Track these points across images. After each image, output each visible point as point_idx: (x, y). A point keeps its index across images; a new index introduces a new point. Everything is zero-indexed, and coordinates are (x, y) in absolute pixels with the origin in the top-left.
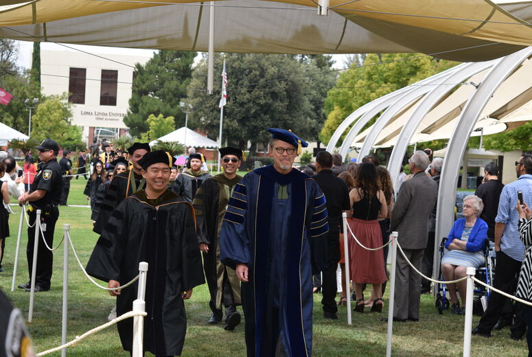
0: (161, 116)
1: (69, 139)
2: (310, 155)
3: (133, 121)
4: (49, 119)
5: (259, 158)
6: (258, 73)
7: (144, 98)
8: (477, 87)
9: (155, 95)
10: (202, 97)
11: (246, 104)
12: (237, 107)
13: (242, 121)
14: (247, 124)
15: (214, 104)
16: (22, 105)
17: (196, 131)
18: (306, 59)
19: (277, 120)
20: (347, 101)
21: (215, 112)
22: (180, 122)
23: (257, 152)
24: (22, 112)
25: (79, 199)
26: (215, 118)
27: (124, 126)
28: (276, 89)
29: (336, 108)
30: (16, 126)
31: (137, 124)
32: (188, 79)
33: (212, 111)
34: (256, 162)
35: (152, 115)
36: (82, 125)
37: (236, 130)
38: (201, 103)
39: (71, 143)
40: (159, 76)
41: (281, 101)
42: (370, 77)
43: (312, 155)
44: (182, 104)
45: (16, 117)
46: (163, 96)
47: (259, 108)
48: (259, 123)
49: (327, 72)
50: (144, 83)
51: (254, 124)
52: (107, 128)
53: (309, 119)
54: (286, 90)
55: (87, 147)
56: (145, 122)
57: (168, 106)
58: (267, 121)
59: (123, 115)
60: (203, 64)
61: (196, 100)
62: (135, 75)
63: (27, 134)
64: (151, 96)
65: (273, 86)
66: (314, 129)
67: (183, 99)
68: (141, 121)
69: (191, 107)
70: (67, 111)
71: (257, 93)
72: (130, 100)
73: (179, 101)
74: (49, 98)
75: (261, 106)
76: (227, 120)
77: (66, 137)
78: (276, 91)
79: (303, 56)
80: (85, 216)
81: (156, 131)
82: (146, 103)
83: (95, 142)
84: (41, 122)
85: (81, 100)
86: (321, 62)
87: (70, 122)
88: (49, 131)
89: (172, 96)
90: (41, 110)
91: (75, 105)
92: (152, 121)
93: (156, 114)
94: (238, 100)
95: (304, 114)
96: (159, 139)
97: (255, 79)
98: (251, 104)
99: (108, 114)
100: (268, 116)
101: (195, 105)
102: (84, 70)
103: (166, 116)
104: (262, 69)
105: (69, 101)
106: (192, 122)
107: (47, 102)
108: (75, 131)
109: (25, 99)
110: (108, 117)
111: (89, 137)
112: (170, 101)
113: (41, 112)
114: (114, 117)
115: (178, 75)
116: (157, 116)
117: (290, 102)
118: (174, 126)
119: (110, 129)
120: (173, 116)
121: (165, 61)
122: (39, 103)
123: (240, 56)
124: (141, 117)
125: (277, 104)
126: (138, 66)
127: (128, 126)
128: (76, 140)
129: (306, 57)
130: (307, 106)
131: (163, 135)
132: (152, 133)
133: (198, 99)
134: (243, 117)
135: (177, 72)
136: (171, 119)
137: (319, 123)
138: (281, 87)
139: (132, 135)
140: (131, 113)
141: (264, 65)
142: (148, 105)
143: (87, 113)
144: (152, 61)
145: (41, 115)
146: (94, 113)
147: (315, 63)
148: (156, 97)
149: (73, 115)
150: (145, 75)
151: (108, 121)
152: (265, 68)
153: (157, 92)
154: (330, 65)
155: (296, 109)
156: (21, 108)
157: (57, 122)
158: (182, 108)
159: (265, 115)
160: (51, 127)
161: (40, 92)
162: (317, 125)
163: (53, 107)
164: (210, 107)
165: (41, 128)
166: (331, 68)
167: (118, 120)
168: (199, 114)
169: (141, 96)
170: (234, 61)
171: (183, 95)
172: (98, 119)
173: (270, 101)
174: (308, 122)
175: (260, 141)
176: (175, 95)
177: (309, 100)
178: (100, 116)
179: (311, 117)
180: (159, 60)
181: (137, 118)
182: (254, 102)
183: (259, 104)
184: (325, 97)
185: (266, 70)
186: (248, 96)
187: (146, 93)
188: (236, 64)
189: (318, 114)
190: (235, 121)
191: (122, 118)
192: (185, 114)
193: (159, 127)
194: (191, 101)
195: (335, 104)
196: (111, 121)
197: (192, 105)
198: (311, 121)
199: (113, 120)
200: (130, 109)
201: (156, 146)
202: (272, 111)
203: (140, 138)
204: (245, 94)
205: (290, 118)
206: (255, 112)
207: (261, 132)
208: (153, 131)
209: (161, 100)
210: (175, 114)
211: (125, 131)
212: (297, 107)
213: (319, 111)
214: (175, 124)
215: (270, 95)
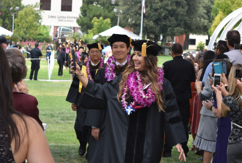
0: (101, 18)
1: (40, 34)
2: (204, 44)
3: (83, 22)
4: (26, 21)
5: (168, 46)
7: (90, 6)
9: (98, 4)
10: (129, 5)
11: (158, 9)
12: (153, 12)
13: (156, 21)
14: (160, 23)
15: (137, 10)
16: (7, 12)
17: (125, 29)
19: (179, 21)
20: (227, 8)
21: (138, 16)
22: (114, 22)
23: (167, 42)
24: (8, 16)
25: (43, 75)
26: (137, 20)
27: (76, 25)
29: (220, 12)
30: (5, 26)
31: (86, 24)
33: (136, 15)
34: (166, 50)
35: (96, 18)
36: (49, 25)
37: (151, 28)
38: (128, 9)
39: (41, 37)
41: (183, 7)
43: (205, 45)
44: (115, 10)
45: (4, 20)
46: (103, 5)
47: (167, 12)
48: (168, 23)
51: (164, 23)
52: (66, 27)
53: (202, 19)
55: (52, 40)
56: (91, 23)
57: (107, 11)
58: (172, 21)
59: (77, 17)
61: (125, 7)
63: (12, 32)
64: (95, 5)
66: (206, 26)
67: (116, 7)
68: (88, 22)
70: (38, 15)
71: (166, 2)
72: (81, 8)
73: (114, 8)
74: (27, 7)
75: (169, 11)
76: (146, 21)
77: (38, 33)
80: (45, 87)
81: (98, 29)
82: (92, 10)
83: (56, 36)
84: (21, 23)
85: (48, 8)
87: (40, 23)
88: (27, 29)
89: (109, 5)
90: (21, 15)
91: (44, 11)
92: (96, 22)
93: (98, 17)
94: (153, 7)
95: (199, 16)
96: (100, 34)
98: (162, 10)
99: (66, 17)
100: (174, 18)
101: (124, 11)
103: (105, 18)
105: (40, 9)
106: (123, 22)
107: (24, 9)
108: (45, 29)
109: (10, 7)
110: (67, 19)
111: (54, 33)
112: (108, 8)
113: (21, 16)
114: (70, 19)
116: (98, 19)
117: (189, 9)
118: (111, 25)
119: (68, 27)
120: (109, 18)
122: (19, 10)
124: (88, 19)
127: (80, 25)
128: (45, 35)
130: (202, 11)
131: (103, 31)
132: (95, 30)
134: (157, 19)
136: (108, 20)
137: (209, 22)
139: (83, 31)
140: (82, 16)
142: (93, 11)
143: (52, 17)
145: (21, 19)
146: (57, 17)
148: (98, 6)
149: (43, 18)
151: (66, 22)
153: (99, 2)
155: (192, 12)
156: (7, 14)
157: (31, 23)
158: (115, 12)
159: (171, 17)
160: (27, 26)
161: (21, 3)
162: (208, 23)
163: (29, 13)
164: (134, 12)
165: (21, 27)
167: (73, 21)
168: (127, 17)
169: (88, 4)
172: (59, 20)
173: (175, 8)
174: (202, 22)
175: (168, 35)
177: (203, 7)
178: (61, 19)
179: (204, 18)
181: (86, 20)
182: (164, 8)
183: (167, 10)
184: (213, 4)
186: (160, 4)
187: (92, 3)
189: (209, 16)
190: (151, 21)
191: (75, 20)
192: (117, 17)
193: (100, 26)
194: (121, 8)
195: (220, 9)
196: (69, 22)
197: (122, 11)
198: (204, 21)
199: (70, 21)
200: (81, 13)
201: (97, 39)
202: (176, 14)
203: (87, 33)
204: (158, 3)
205: (189, 19)
206: (165, 15)
207: (169, 29)
208: (96, 29)
209: (102, 8)
210: (111, 17)
211: (78, 28)
212: (194, 11)
213: (209, 14)
214: (111, 24)
215: (175, 3)
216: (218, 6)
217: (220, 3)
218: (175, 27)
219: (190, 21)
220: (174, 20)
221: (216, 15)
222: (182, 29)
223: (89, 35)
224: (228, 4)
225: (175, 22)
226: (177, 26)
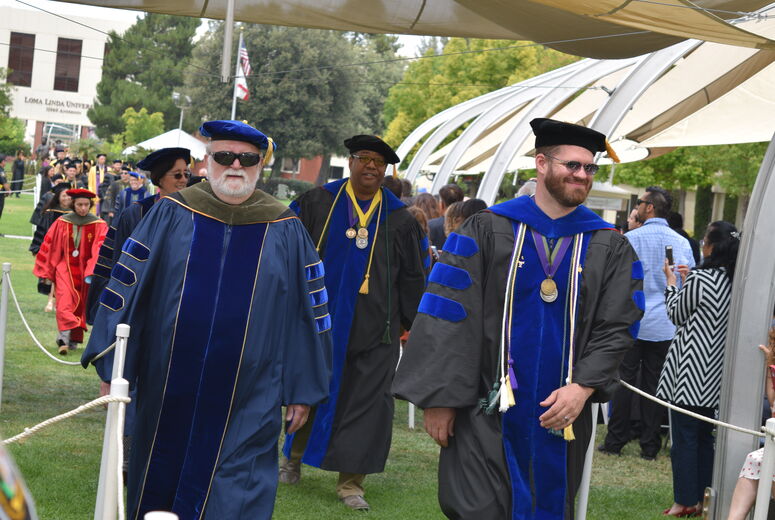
0: (144, 110)
1: (6, 138)
3: (101, 115)
5: (285, 180)
6: (289, 55)
7: (120, 83)
8: (610, 94)
9: (137, 79)
10: (206, 86)
11: (269, 100)
12: (256, 104)
15: (223, 97)
17: (195, 136)
18: (361, 39)
19: (313, 126)
20: (415, 105)
21: (224, 110)
22: (171, 120)
23: (282, 170)
25: (18, 227)
27: (88, 123)
28: (314, 81)
29: (400, 114)
31: (108, 121)
32: (185, 59)
33: (219, 108)
34: (280, 186)
35: (131, 109)
36: (26, 117)
38: (204, 95)
39: (7, 143)
40: (143, 52)
41: (322, 98)
42: (454, 72)
44: (176, 95)
46: (147, 82)
47: (287, 107)
48: (288, 130)
49: (391, 61)
50: (120, 60)
51: (279, 129)
52: (62, 125)
53: (360, 126)
54: (330, 83)
55: (32, 151)
56: (120, 119)
57: (155, 97)
58: (298, 126)
59: (88, 106)
60: (209, 38)
61: (197, 90)
62: (108, 48)
64: (130, 80)
65: (310, 76)
67: (177, 88)
68: (113, 116)
69: (190, 100)
70: (4, 96)
71: (287, 85)
72: (100, 87)
73: (172, 90)
75: (292, 104)
77: (2, 135)
78: (314, 84)
79: (356, 35)
81: (135, 133)
82: (122, 92)
83: (44, 144)
85: (26, 82)
86: (383, 45)
87: (8, 113)
89: (161, 83)
91: (16, 87)
92: (131, 117)
93: (137, 107)
94: (258, 94)
95: (354, 120)
96: (141, 144)
97: (285, 65)
98: (277, 101)
99: (65, 104)
100: (301, 120)
101: (194, 97)
102: (31, 38)
103: (151, 110)
104: (296, 49)
105: (8, 82)
106: (190, 121)
108: (15, 127)
110: (66, 108)
111: (36, 137)
112: (158, 89)
114: (73, 109)
115: (171, 52)
116: (137, 111)
117: (334, 101)
118: (163, 126)
119: (66, 126)
120: (161, 111)
121: (153, 30)
123: (264, 30)
124: (114, 110)
125: (315, 103)
126: (113, 35)
127: (94, 122)
128: (15, 140)
129: (361, 36)
130: (360, 108)
131: (146, 139)
132: (129, 134)
133: (200, 88)
134: (265, 120)
135: (170, 48)
136: (159, 116)
138: (321, 78)
139: (100, 136)
140: (100, 104)
141: (298, 45)
142: (125, 94)
143: (34, 101)
144: (134, 30)
146: (44, 102)
147: (375, 46)
148: (137, 83)
149: (13, 102)
150: (124, 50)
151: (65, 114)
152: (300, 49)
153: (140, 76)
154: (396, 49)
155: (342, 111)
158: (176, 100)
159: (296, 118)
164: (217, 101)
166: (397, 55)
167: (79, 113)
168: (200, 111)
169: (116, 79)
170: (256, 36)
171: (178, 82)
172: (49, 110)
173: (306, 98)
175: (287, 156)
176: (165, 82)
177: (363, 99)
178: (53, 106)
179: (364, 124)
180: (144, 28)
181: (108, 112)
182: (281, 98)
183: (288, 101)
184: (386, 95)
185: (302, 52)
186: (272, 88)
187: (123, 76)
188: (257, 41)
189: (374, 121)
191: (85, 112)
192: (179, 110)
193: (141, 126)
194: (189, 91)
195: (400, 108)
196: (69, 115)
197: (191, 97)
198: (363, 129)
199: (72, 112)
200: (99, 98)
201: (133, 154)
202: (307, 112)
203: (111, 141)
204: (269, 86)
205: (334, 125)
206: (282, 113)
207: (290, 142)
208: (131, 133)
209: (145, 88)
210: (164, 110)
211: (89, 129)
212: (344, 108)
213: (376, 116)
214: (164, 124)
215: (305, 89)
216: (397, 102)
217: (400, 94)
218: (302, 140)
219: (336, 127)
220: (303, 125)
221: (392, 118)
222: (319, 145)
223: (113, 146)
224: (418, 97)
225: (303, 129)
226: (307, 139)
